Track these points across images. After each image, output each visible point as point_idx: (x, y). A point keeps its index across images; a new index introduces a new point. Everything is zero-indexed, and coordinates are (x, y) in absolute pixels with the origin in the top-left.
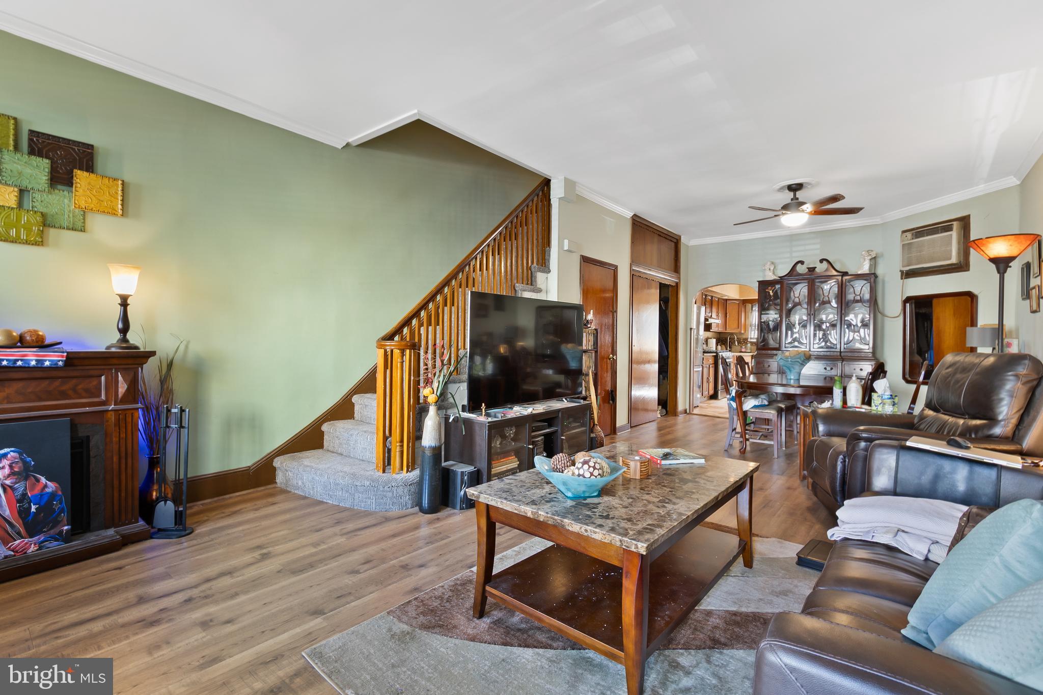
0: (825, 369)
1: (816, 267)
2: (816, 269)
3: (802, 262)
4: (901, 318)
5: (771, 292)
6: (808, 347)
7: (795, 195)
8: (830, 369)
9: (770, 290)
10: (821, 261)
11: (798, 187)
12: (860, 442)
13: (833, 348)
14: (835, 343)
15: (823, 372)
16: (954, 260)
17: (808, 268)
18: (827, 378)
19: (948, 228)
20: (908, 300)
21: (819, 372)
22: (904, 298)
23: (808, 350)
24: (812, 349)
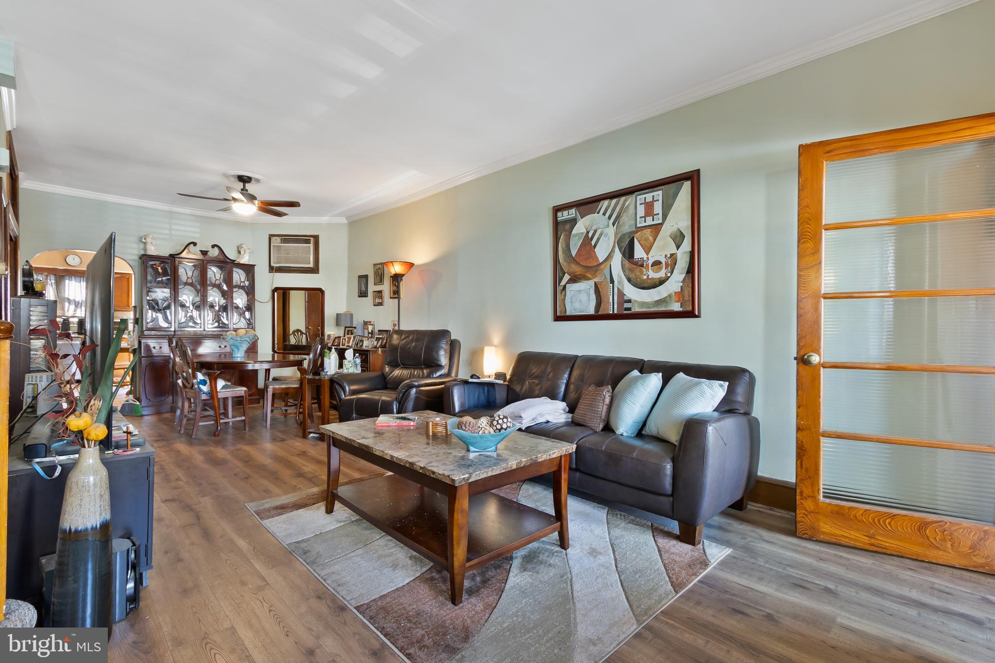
0: (220, 347)
1: (208, 251)
2: (208, 253)
3: (195, 244)
4: (270, 304)
5: (159, 268)
6: (202, 327)
7: (244, 186)
8: (224, 347)
9: (159, 266)
10: (213, 246)
11: (248, 180)
12: (410, 392)
13: (225, 328)
14: (227, 323)
15: (218, 350)
16: (311, 265)
17: (200, 251)
18: (222, 355)
19: (308, 242)
20: (276, 289)
21: (214, 350)
22: (273, 288)
23: (202, 329)
24: (206, 329)
